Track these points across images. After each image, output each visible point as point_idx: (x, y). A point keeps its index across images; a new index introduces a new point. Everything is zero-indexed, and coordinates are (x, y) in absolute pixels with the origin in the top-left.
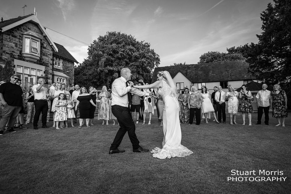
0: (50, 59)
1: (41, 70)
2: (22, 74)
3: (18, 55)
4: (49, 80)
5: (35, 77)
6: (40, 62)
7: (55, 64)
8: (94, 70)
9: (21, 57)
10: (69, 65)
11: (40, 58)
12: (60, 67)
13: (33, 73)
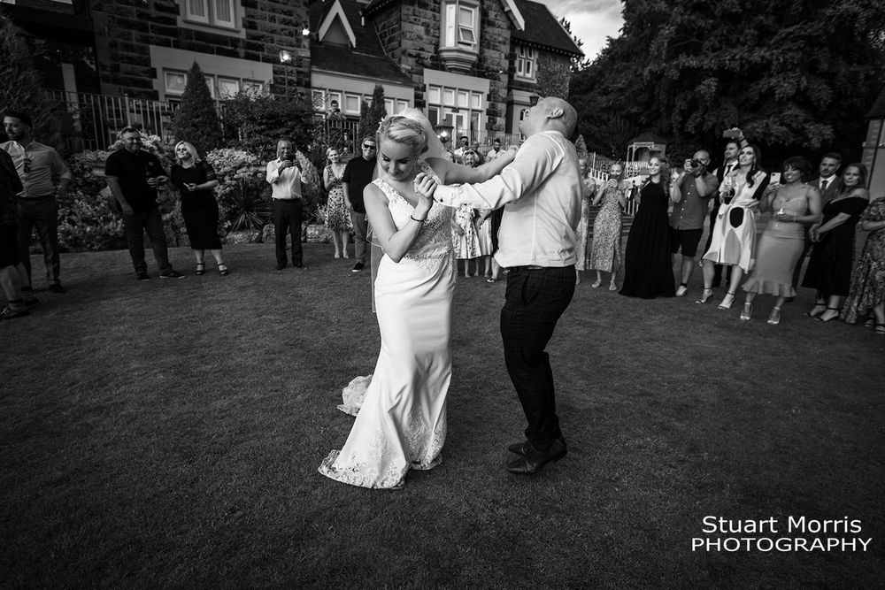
0: (503, 57)
1: (482, 93)
2: (440, 106)
3: (432, 57)
4: (499, 118)
5: (466, 112)
6: (479, 69)
7: (517, 69)
8: (635, 72)
9: (438, 63)
10: (556, 66)
11: (477, 55)
12: (529, 75)
13: (464, 101)
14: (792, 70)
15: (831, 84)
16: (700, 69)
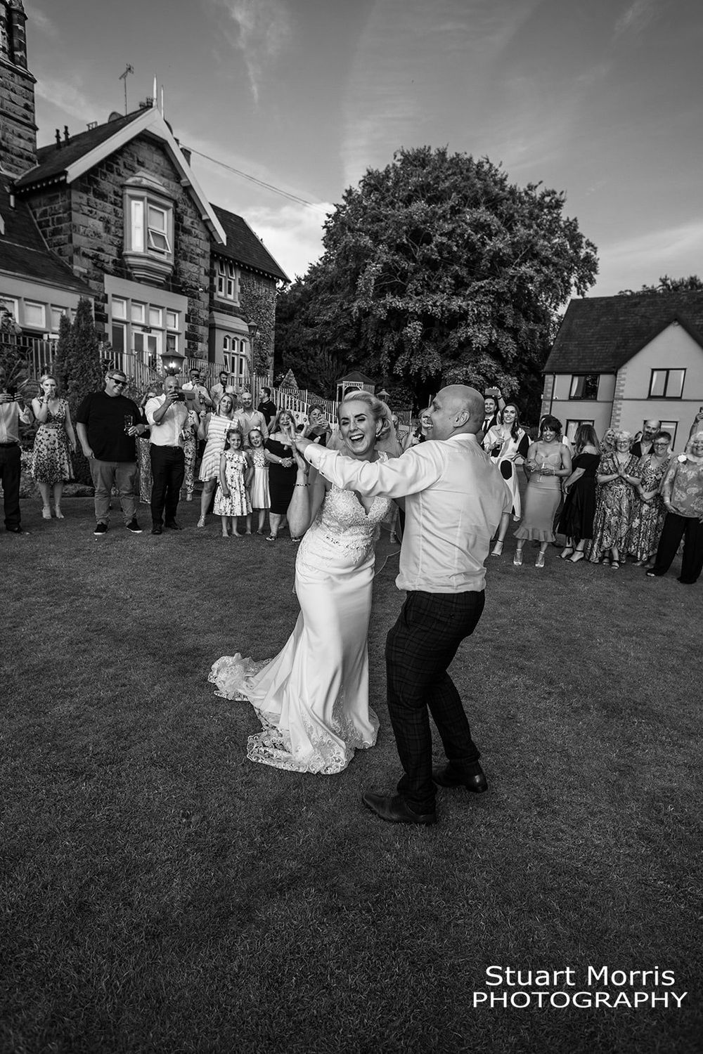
0: (203, 273)
1: (179, 312)
2: (126, 323)
3: (114, 261)
4: (200, 344)
5: (161, 333)
6: (174, 283)
7: (217, 288)
8: (341, 306)
9: (123, 269)
10: (261, 290)
11: (173, 267)
12: (231, 297)
13: (157, 320)
14: (485, 322)
15: (515, 339)
16: (406, 311)
